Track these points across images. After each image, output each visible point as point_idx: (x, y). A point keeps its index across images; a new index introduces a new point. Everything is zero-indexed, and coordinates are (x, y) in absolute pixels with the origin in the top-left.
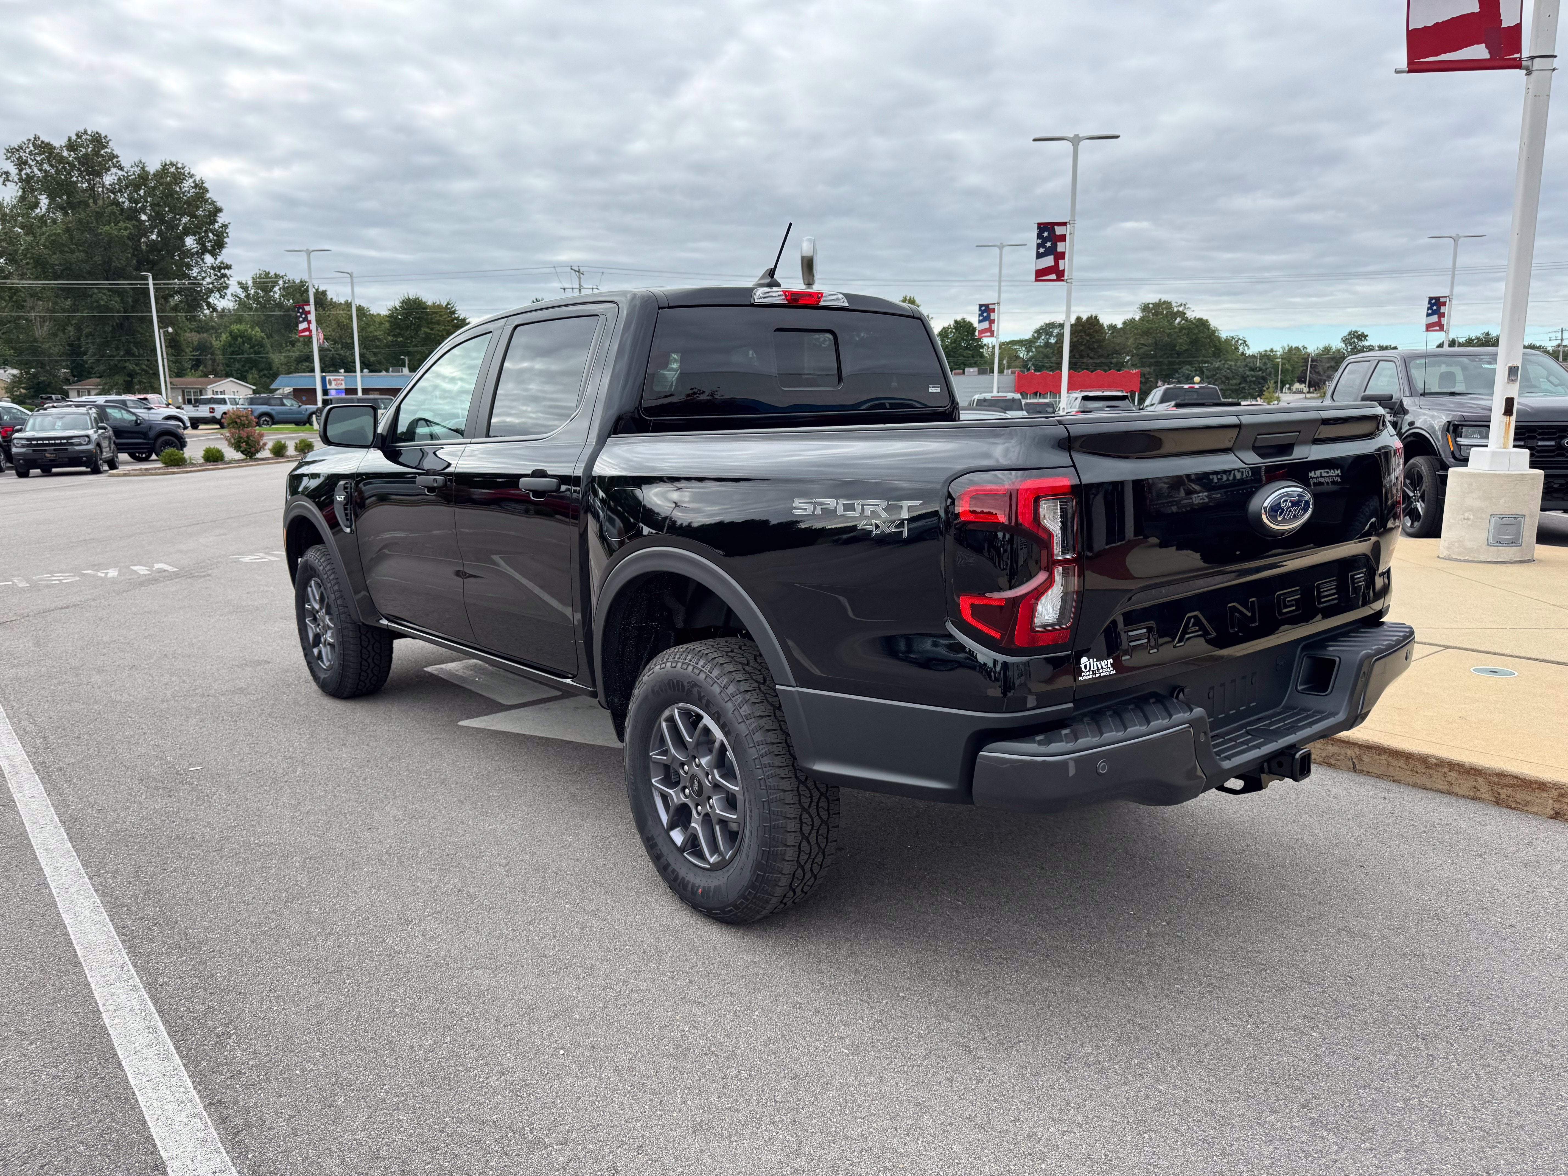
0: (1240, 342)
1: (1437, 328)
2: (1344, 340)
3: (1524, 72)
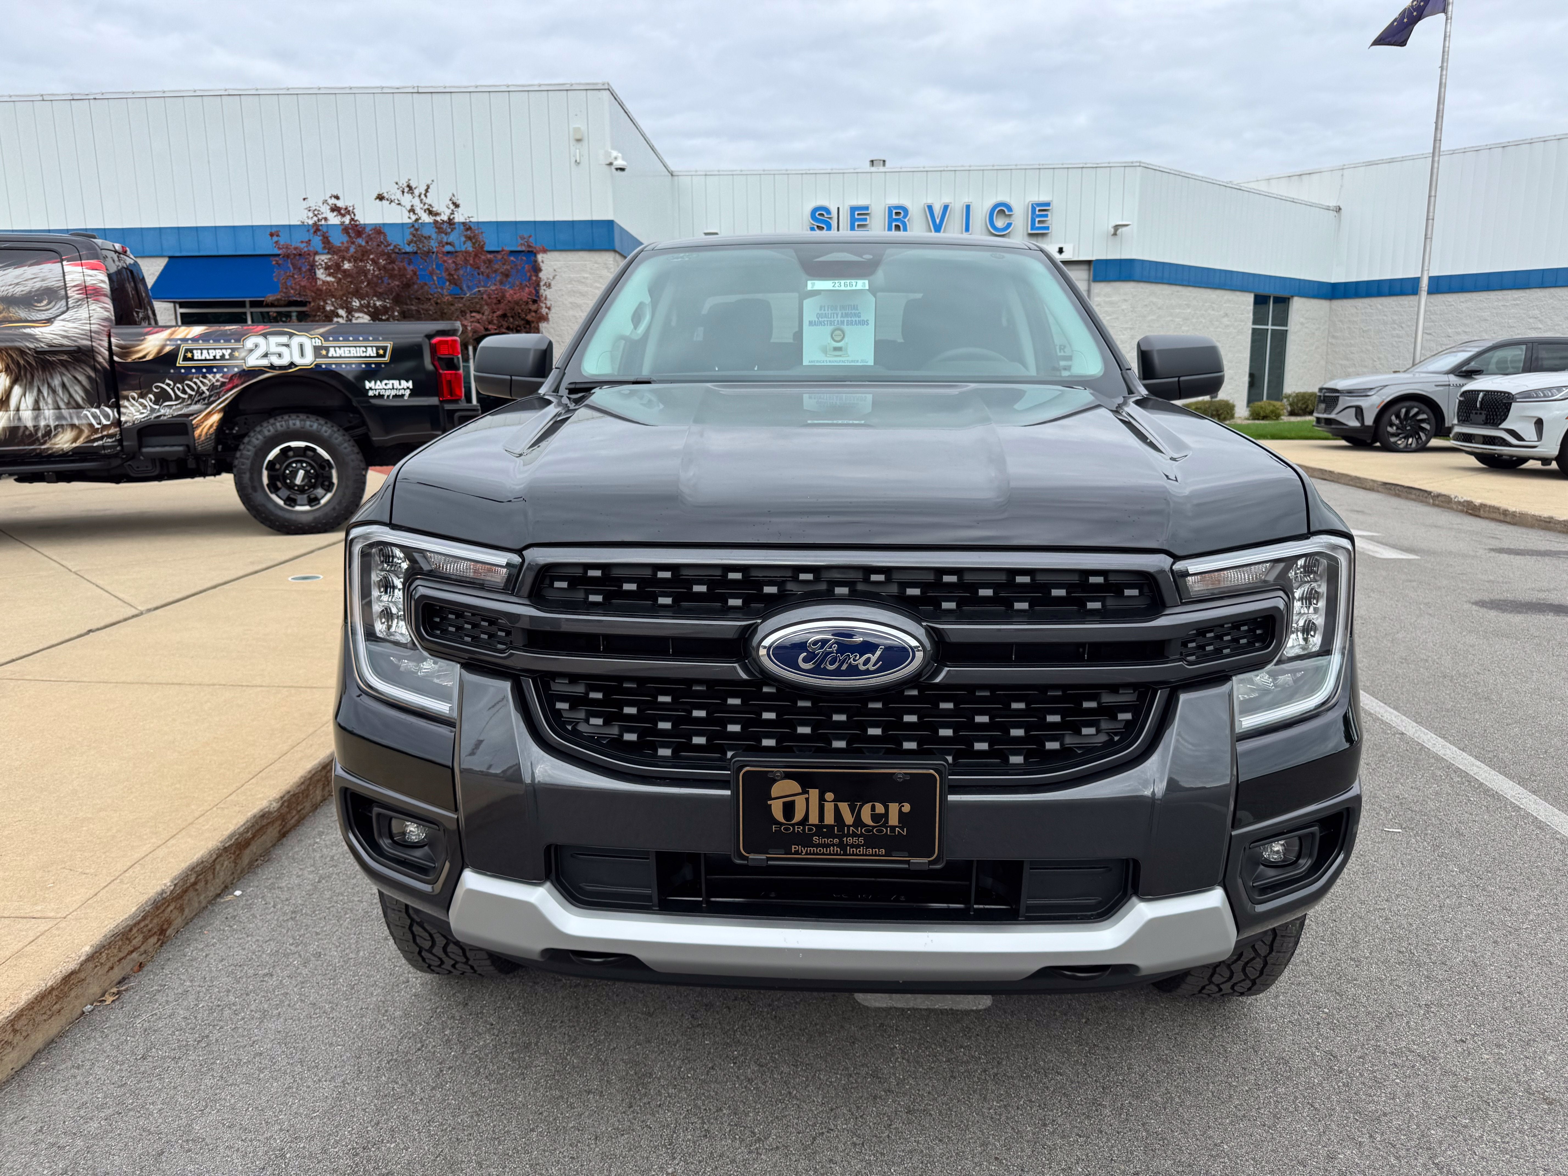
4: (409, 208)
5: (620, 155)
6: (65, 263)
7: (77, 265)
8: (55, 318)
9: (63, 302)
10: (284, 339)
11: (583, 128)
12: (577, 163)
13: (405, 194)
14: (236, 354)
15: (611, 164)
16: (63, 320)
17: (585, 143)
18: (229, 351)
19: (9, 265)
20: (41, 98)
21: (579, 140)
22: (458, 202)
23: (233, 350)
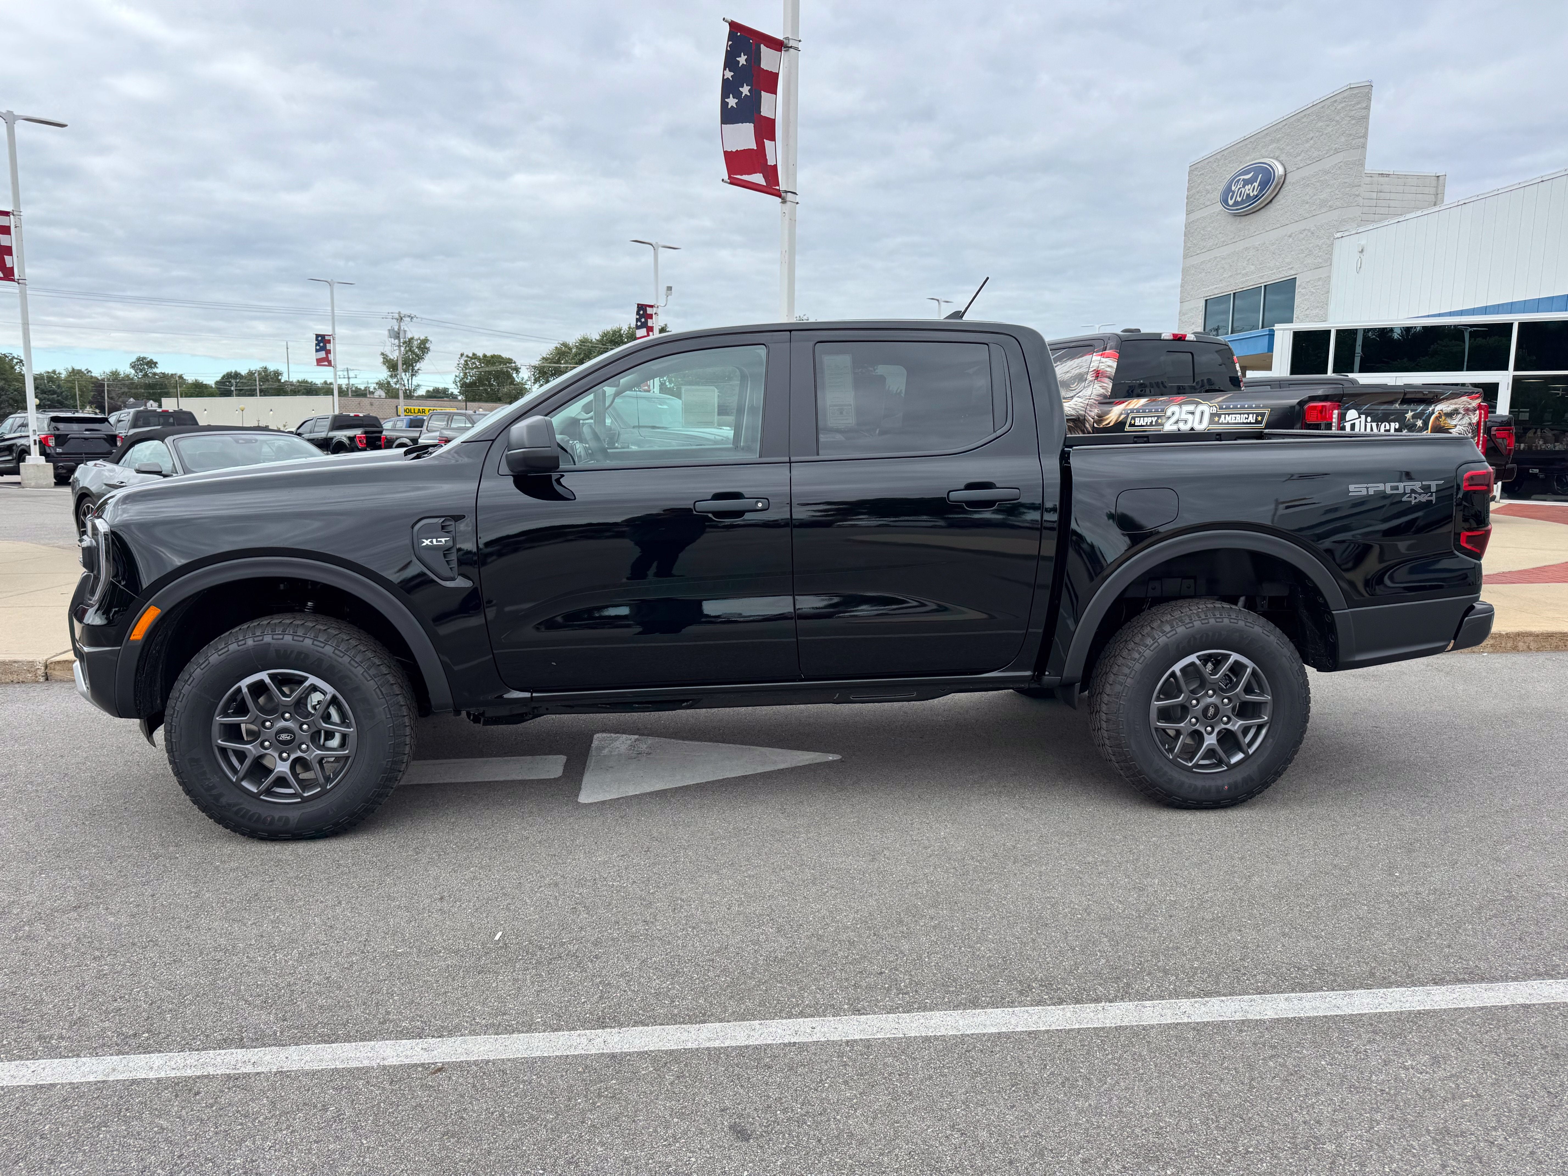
0: (15, 361)
1: (326, 363)
2: (133, 366)
3: (780, 200)
6: (1094, 355)
7: (1099, 355)
8: (1076, 395)
9: (1084, 384)
10: (1191, 408)
14: (1160, 421)
18: (1156, 418)
23: (1158, 417)
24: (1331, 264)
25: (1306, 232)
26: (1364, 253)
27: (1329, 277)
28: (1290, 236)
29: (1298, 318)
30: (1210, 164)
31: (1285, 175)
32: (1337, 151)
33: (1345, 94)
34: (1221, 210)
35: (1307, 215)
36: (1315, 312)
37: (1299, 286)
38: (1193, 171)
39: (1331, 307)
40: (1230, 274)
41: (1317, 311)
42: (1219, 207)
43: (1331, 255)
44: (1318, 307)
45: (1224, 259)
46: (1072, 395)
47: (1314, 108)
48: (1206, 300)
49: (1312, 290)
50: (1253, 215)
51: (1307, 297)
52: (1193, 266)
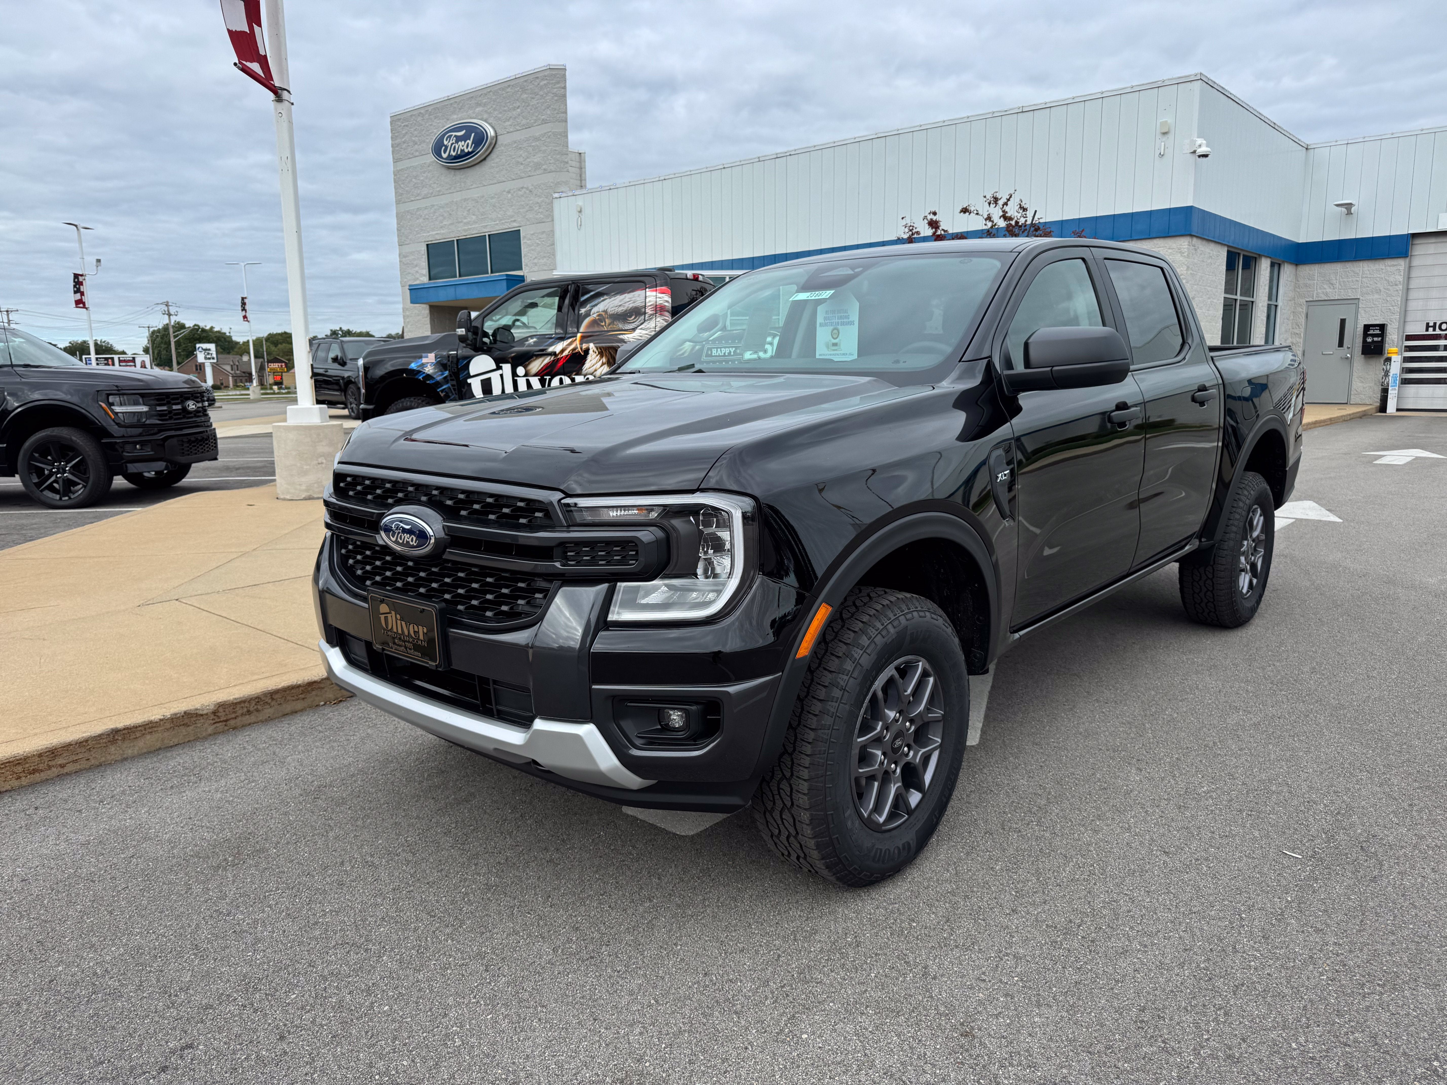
4: (986, 217)
5: (1204, 142)
6: (647, 290)
7: (653, 291)
8: (636, 328)
9: (643, 317)
11: (1170, 120)
12: (1161, 156)
13: (991, 205)
15: (1194, 152)
16: (640, 329)
17: (1171, 136)
18: (734, 349)
19: (617, 294)
20: (758, 160)
21: (1165, 134)
22: (1025, 207)
24: (553, 220)
25: (524, 190)
26: (583, 213)
27: (553, 231)
28: (509, 192)
29: (526, 265)
30: (414, 117)
31: (496, 136)
32: (545, 122)
33: (546, 73)
34: (433, 162)
35: (523, 175)
36: (542, 261)
37: (524, 237)
38: (395, 121)
39: (559, 257)
40: (450, 222)
41: (545, 260)
42: (431, 158)
43: (552, 211)
44: (545, 257)
45: (443, 207)
46: (631, 327)
47: (517, 81)
48: (427, 245)
49: (537, 241)
50: (468, 169)
51: (532, 247)
52: (408, 212)
